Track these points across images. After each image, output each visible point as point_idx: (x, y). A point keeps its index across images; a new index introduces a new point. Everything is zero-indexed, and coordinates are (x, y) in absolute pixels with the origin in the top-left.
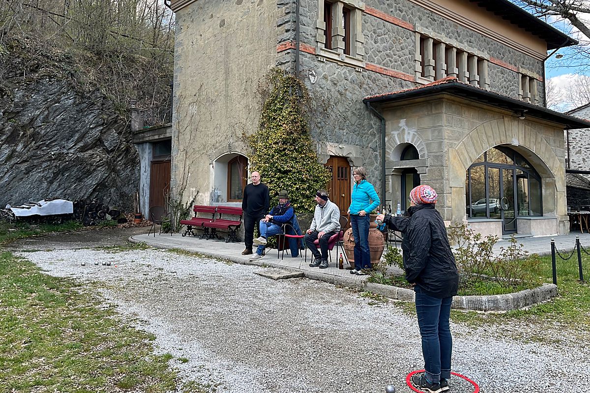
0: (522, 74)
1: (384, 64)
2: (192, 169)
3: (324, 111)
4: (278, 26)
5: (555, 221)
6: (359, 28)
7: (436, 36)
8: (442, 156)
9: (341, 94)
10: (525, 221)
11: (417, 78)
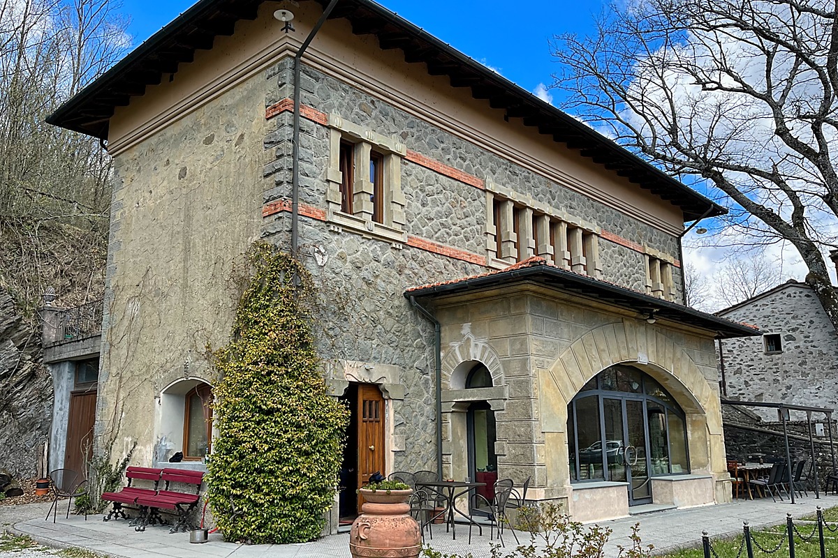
0: (650, 256)
1: (437, 238)
2: (128, 406)
3: (340, 309)
4: (264, 177)
5: (710, 482)
6: (396, 183)
7: (518, 197)
8: (527, 382)
9: (368, 284)
10: (664, 482)
11: (490, 260)
